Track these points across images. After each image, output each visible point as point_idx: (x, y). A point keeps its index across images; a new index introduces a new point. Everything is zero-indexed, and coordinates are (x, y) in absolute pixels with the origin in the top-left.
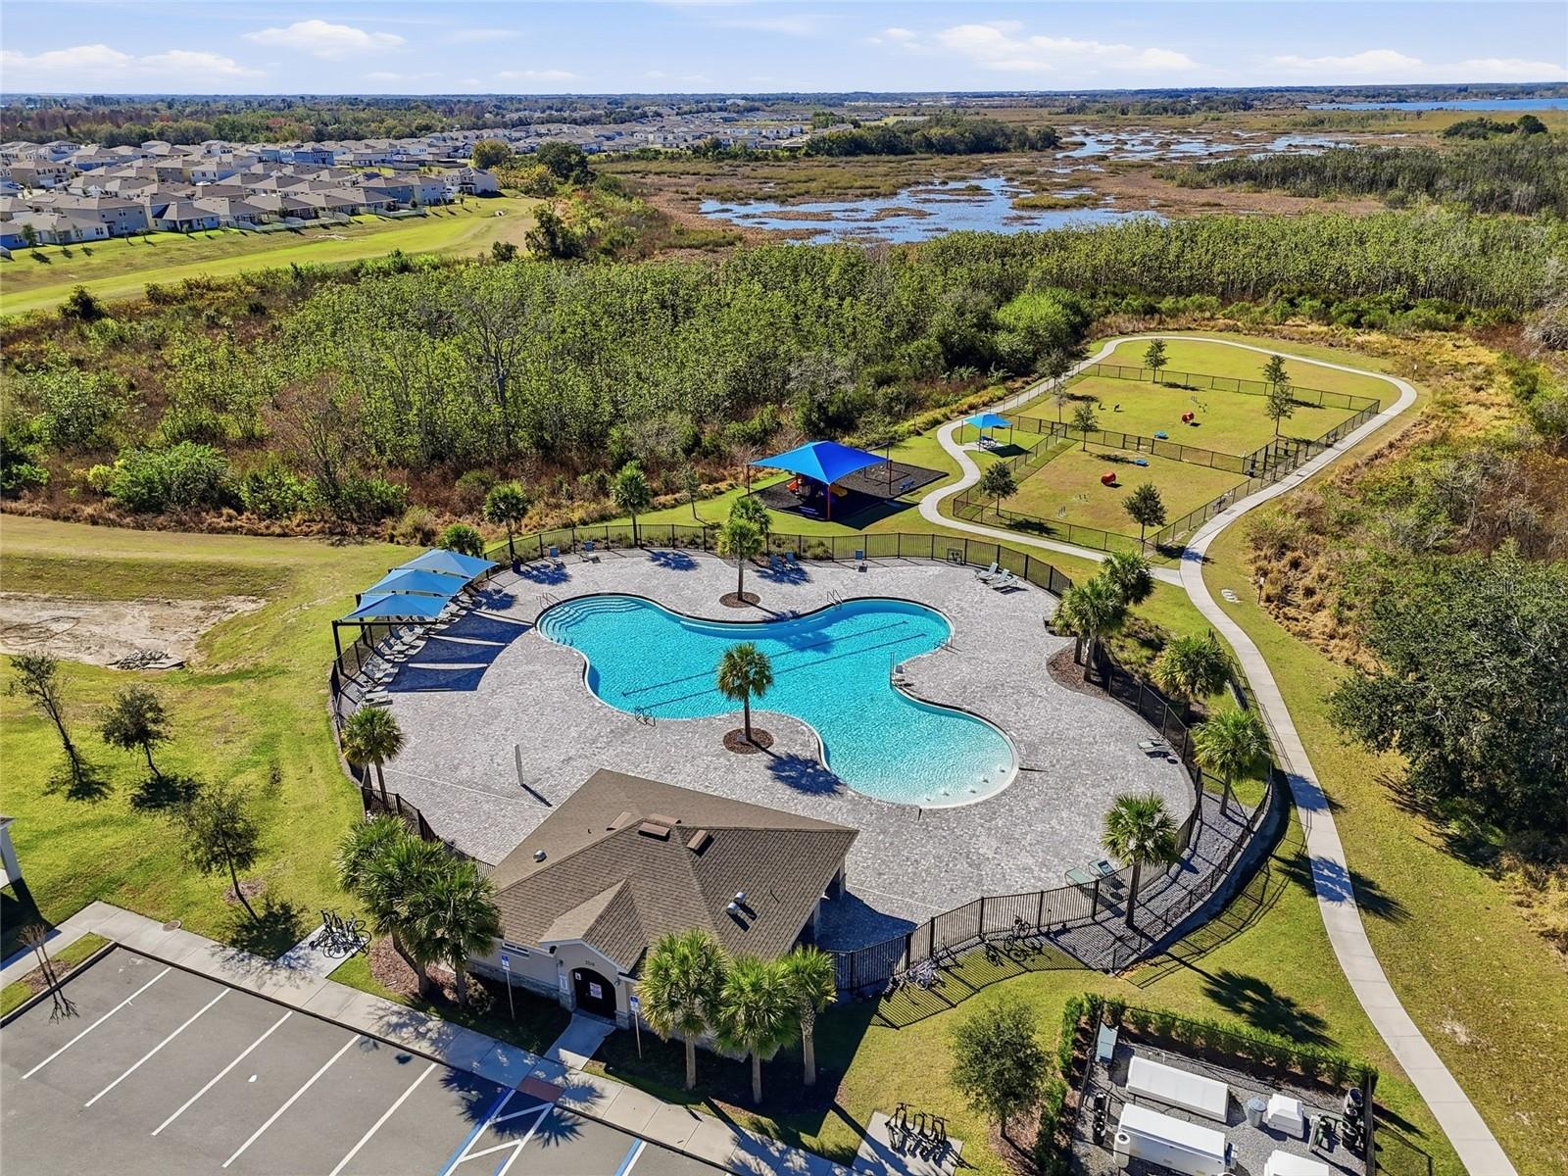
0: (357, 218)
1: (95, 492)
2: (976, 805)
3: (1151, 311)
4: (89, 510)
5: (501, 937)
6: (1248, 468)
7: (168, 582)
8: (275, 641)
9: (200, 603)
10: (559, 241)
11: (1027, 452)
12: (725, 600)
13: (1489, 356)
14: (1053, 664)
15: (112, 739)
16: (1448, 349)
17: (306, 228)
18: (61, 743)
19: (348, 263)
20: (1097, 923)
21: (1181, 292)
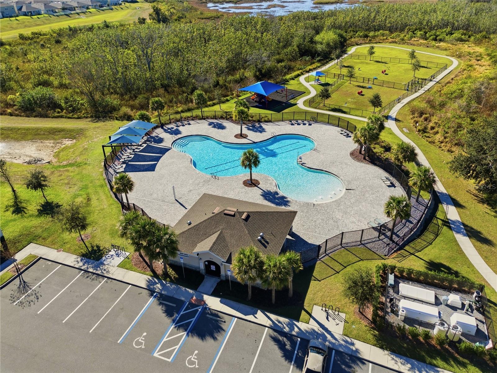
0: (89, 10)
1: (10, 105)
2: (333, 202)
3: (366, 36)
4: (9, 111)
5: (179, 251)
6: (406, 88)
7: (40, 135)
8: (81, 154)
9: (52, 141)
10: (161, 17)
11: (332, 85)
12: (236, 136)
13: (480, 50)
14: (352, 154)
15: (30, 187)
16: (465, 48)
17: (72, 14)
18: (11, 189)
19: (88, 26)
20: (380, 240)
21: (375, 30)
